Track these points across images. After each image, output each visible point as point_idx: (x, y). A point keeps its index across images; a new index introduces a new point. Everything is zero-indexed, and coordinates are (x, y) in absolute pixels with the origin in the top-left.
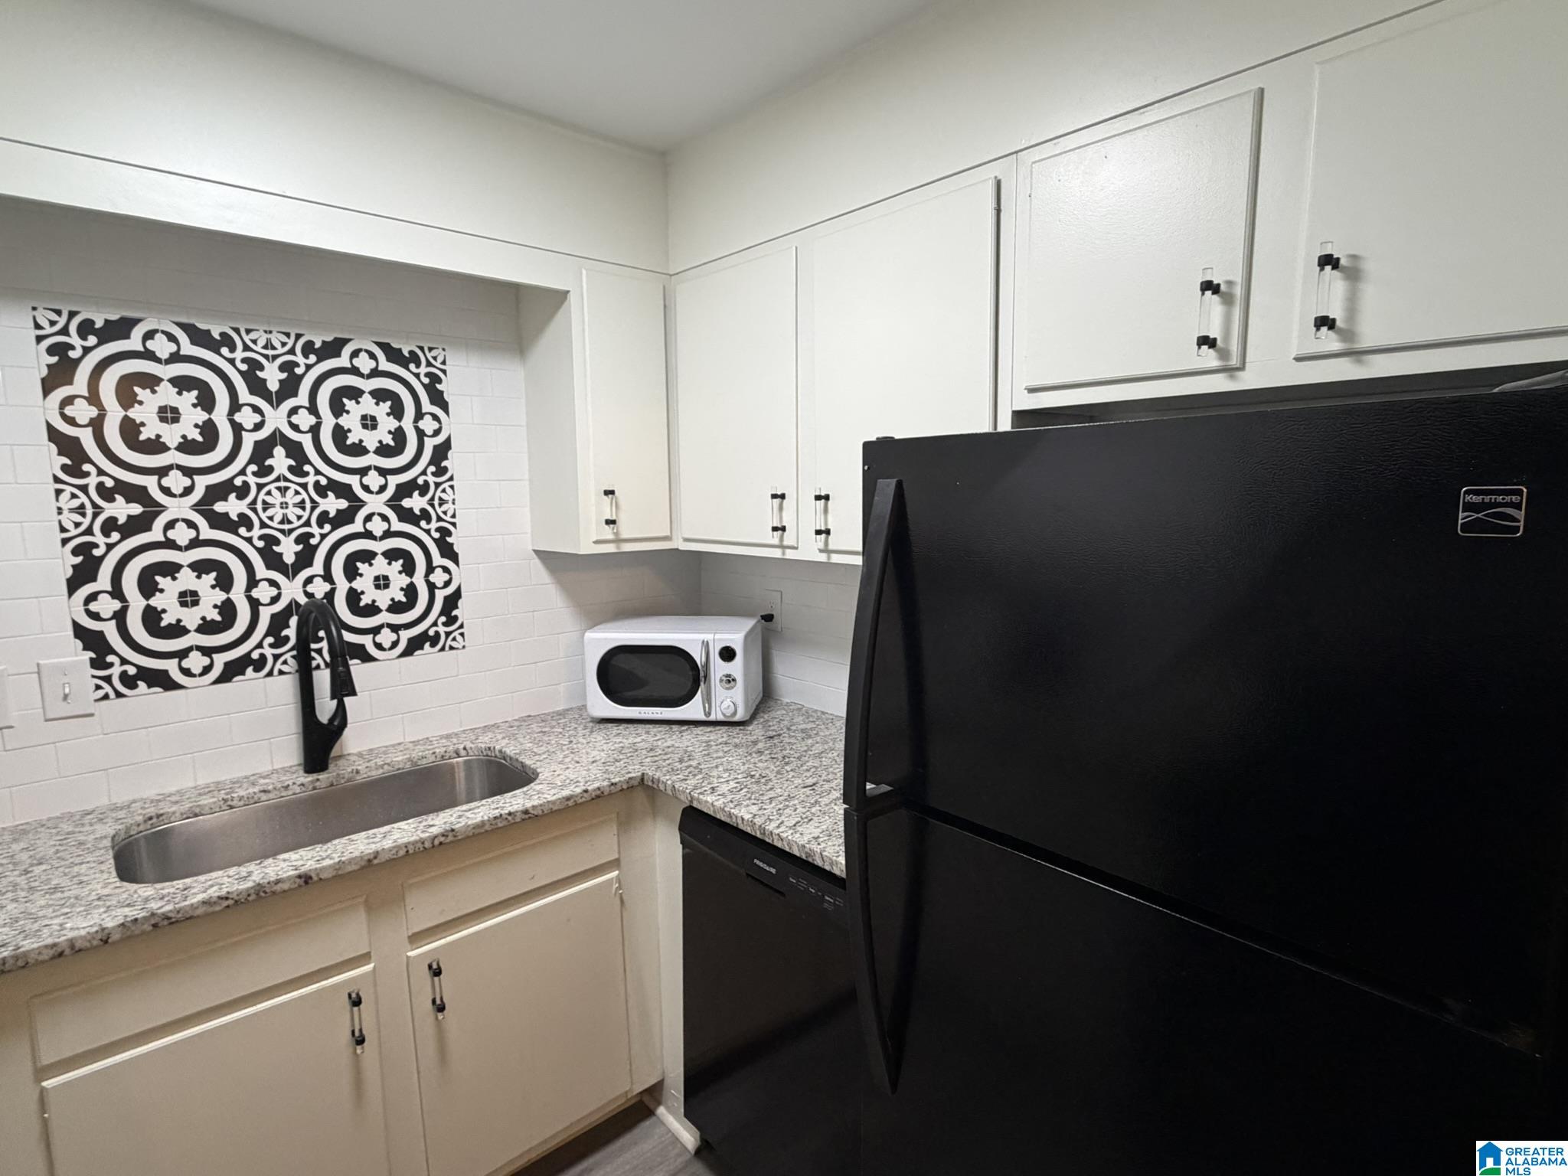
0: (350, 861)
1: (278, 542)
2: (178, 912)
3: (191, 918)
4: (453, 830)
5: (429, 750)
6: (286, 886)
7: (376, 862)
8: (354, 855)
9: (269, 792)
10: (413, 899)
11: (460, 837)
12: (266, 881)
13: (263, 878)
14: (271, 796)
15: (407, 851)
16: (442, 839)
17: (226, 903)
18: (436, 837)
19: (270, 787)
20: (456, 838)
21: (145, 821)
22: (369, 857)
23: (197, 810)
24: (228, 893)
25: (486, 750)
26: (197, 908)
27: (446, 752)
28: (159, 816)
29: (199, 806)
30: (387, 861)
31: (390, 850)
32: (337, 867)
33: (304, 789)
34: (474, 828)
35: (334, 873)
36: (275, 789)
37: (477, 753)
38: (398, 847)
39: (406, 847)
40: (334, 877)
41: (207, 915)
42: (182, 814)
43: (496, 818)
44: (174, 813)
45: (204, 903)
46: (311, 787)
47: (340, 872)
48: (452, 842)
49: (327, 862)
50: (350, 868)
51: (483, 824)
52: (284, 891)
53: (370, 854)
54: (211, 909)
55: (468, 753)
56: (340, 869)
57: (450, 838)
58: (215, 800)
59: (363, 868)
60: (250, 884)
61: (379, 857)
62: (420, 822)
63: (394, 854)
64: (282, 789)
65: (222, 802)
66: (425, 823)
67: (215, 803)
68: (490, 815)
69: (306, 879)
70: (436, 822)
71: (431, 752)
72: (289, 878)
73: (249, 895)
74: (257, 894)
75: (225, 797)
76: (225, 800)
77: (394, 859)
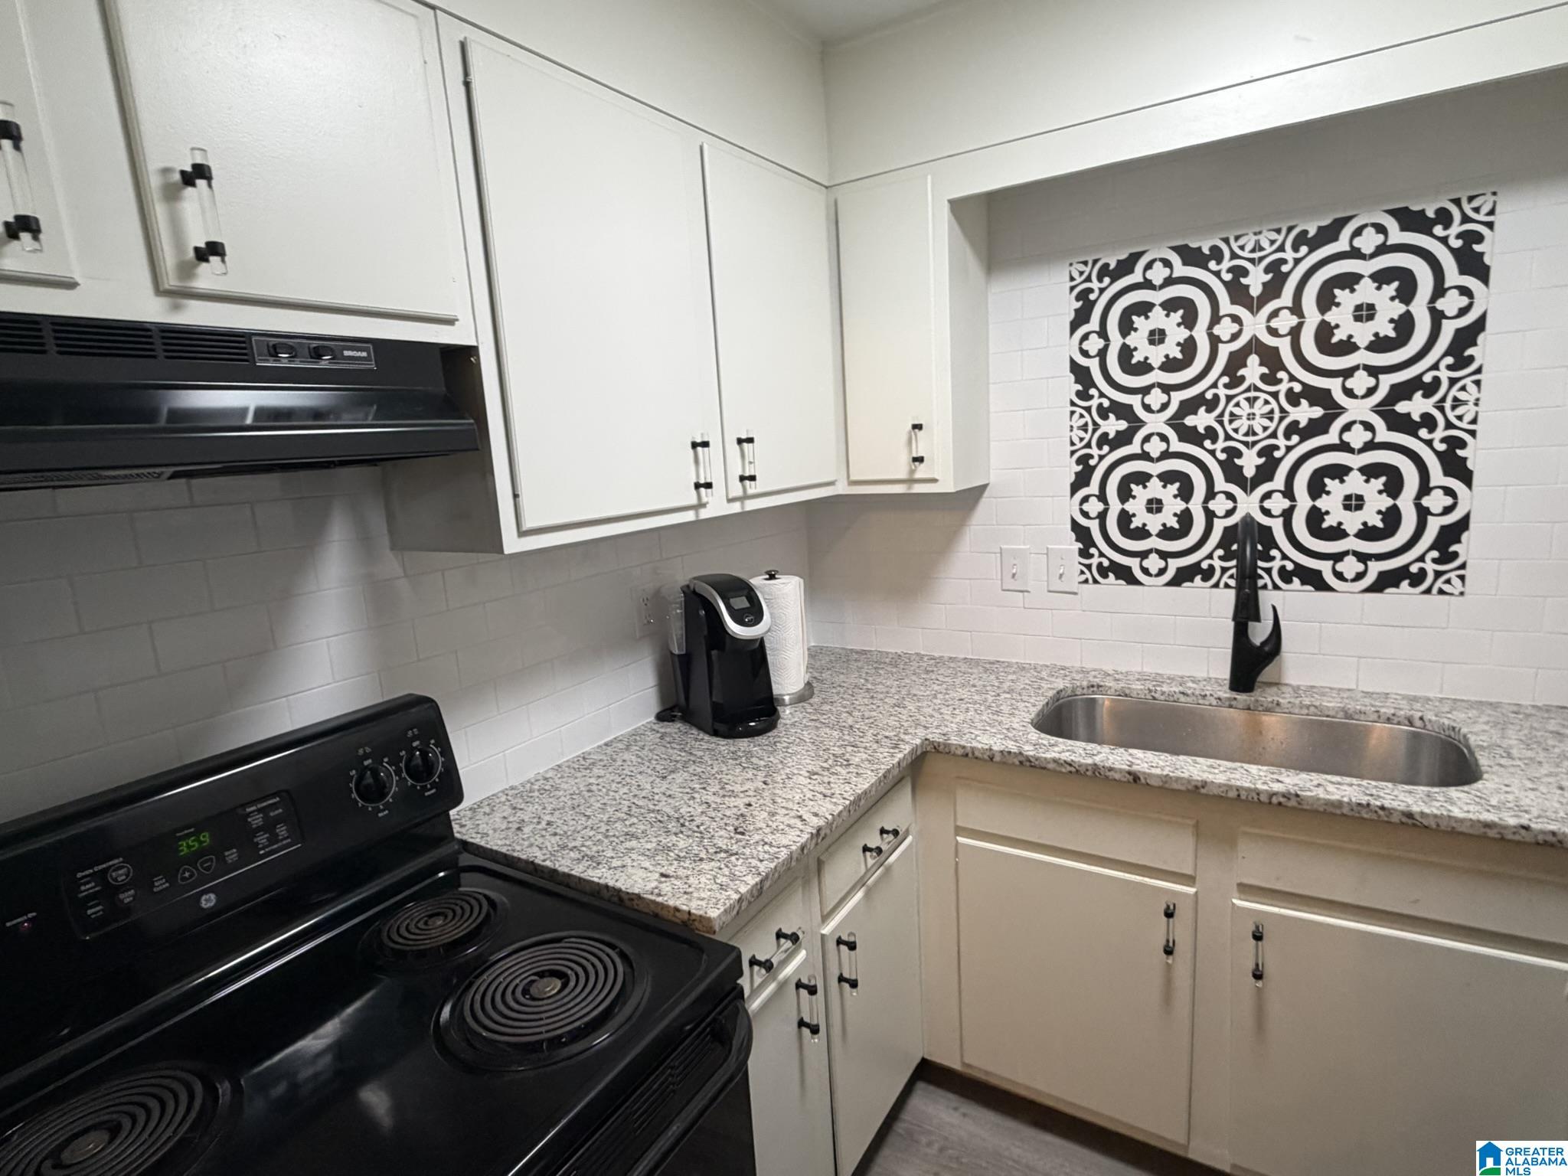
0: (1178, 779)
1: (1239, 455)
2: (1037, 760)
3: (1044, 768)
4: (1297, 796)
5: (1372, 706)
6: (1117, 776)
7: (1203, 791)
8: (1182, 775)
9: (1187, 695)
10: (1244, 847)
11: (1305, 807)
12: (1102, 764)
13: (1102, 761)
14: (1189, 699)
15: (1239, 796)
16: (1282, 800)
17: (1069, 768)
18: (1275, 794)
19: (1189, 692)
20: (1300, 807)
21: (1088, 687)
22: (1196, 783)
23: (1127, 692)
24: (1072, 761)
25: (1449, 729)
26: (1049, 762)
27: (1394, 715)
28: (1099, 686)
29: (1129, 688)
30: (1214, 796)
31: (1220, 785)
32: (1164, 779)
33: (1220, 703)
34: (1326, 804)
35: (1161, 784)
36: (1193, 694)
37: (1437, 730)
38: (1230, 787)
39: (1238, 790)
40: (1160, 788)
41: (1054, 771)
42: (1116, 691)
43: (1359, 804)
44: (1110, 688)
45: (1055, 761)
46: (1227, 703)
47: (1167, 786)
48: (1293, 808)
49: (1158, 771)
50: (1175, 786)
51: (1339, 804)
52: (1115, 780)
53: (1198, 781)
54: (1058, 769)
55: (1425, 726)
56: (1166, 782)
57: (1293, 803)
58: (1142, 687)
59: (1188, 791)
60: (1089, 761)
61: (1206, 788)
62: (1273, 773)
63: (1223, 792)
64: (1200, 697)
65: (1147, 692)
66: (1275, 776)
67: (1141, 690)
68: (1354, 800)
69: (1135, 777)
70: (1287, 780)
71: (1373, 709)
72: (1121, 771)
73: (1087, 770)
74: (1094, 773)
75: (1151, 688)
76: (1150, 691)
77: (1222, 797)
